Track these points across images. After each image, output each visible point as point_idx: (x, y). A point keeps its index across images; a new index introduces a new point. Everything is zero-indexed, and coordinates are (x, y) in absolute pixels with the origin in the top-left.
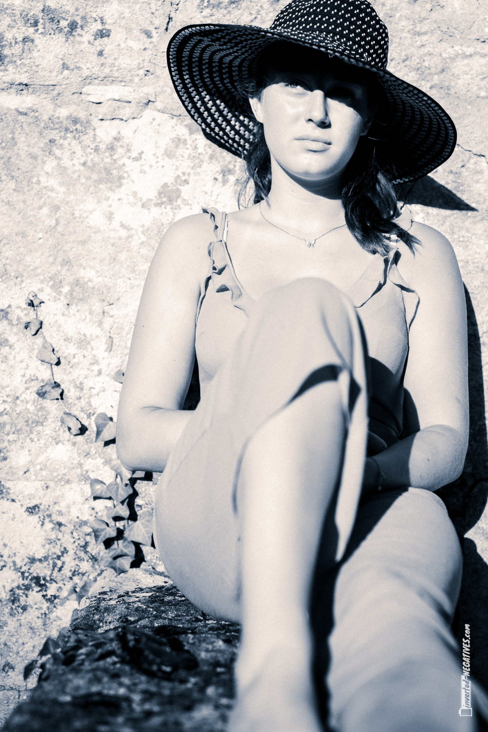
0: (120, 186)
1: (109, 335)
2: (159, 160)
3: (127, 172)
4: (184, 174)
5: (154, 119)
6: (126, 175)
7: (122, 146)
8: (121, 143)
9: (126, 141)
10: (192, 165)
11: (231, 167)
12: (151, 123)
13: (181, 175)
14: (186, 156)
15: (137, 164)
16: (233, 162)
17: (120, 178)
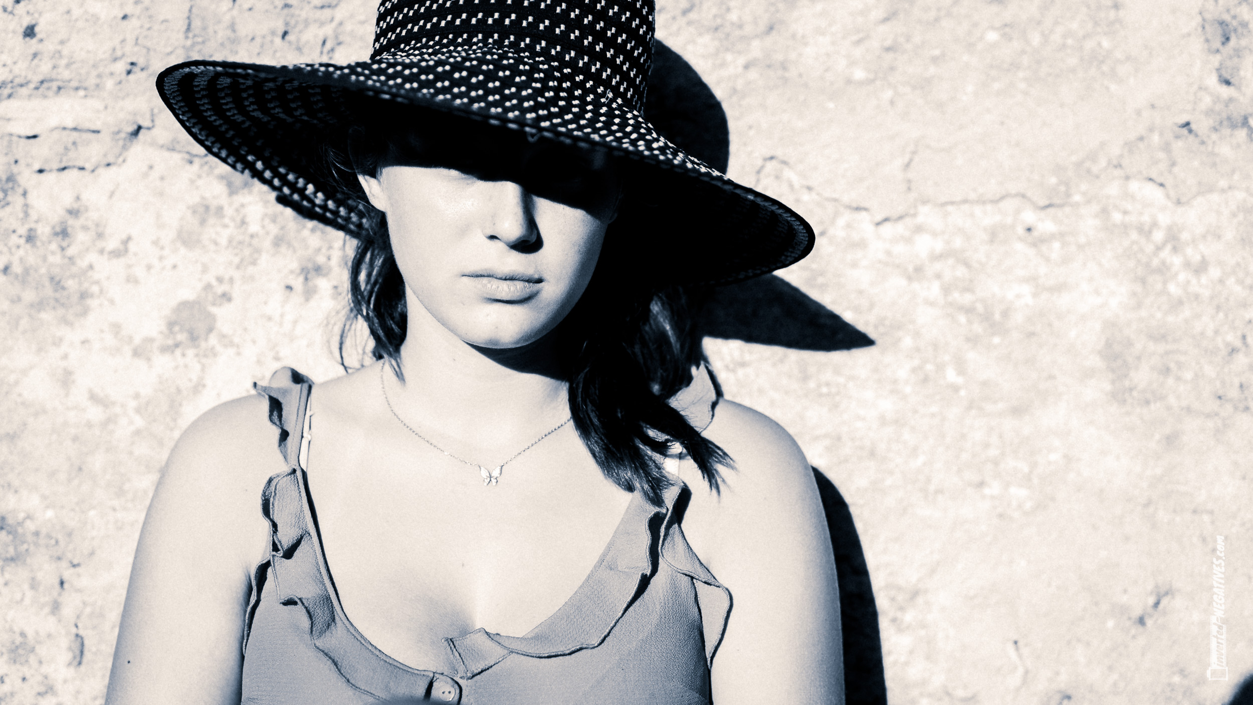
0: (85, 312)
1: (74, 630)
2: (166, 252)
3: (97, 282)
4: (220, 280)
5: (151, 167)
6: (95, 289)
7: (85, 228)
8: (81, 221)
9: (93, 215)
10: (236, 260)
11: (321, 260)
12: (145, 175)
13: (214, 283)
14: (224, 242)
15: (118, 265)
16: (324, 250)
17: (84, 295)
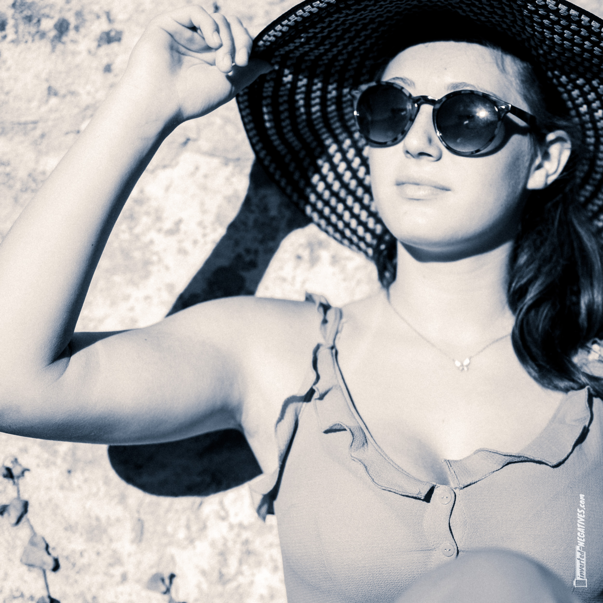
0: (147, 275)
1: (136, 515)
2: (208, 231)
3: (157, 253)
4: (248, 251)
5: (197, 168)
6: (155, 258)
7: (147, 213)
8: (144, 208)
9: (154, 204)
10: (260, 236)
12: (193, 174)
14: (250, 223)
15: (172, 241)
17: (147, 263)
